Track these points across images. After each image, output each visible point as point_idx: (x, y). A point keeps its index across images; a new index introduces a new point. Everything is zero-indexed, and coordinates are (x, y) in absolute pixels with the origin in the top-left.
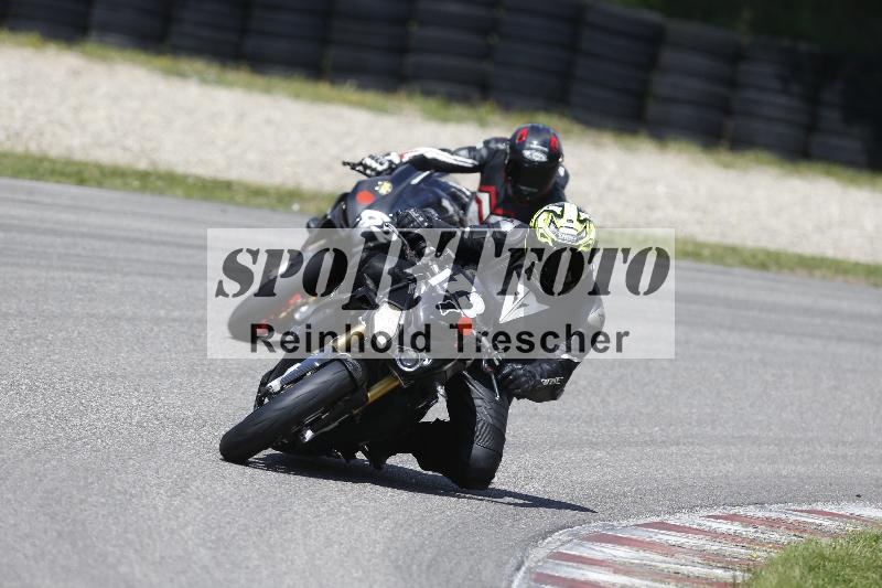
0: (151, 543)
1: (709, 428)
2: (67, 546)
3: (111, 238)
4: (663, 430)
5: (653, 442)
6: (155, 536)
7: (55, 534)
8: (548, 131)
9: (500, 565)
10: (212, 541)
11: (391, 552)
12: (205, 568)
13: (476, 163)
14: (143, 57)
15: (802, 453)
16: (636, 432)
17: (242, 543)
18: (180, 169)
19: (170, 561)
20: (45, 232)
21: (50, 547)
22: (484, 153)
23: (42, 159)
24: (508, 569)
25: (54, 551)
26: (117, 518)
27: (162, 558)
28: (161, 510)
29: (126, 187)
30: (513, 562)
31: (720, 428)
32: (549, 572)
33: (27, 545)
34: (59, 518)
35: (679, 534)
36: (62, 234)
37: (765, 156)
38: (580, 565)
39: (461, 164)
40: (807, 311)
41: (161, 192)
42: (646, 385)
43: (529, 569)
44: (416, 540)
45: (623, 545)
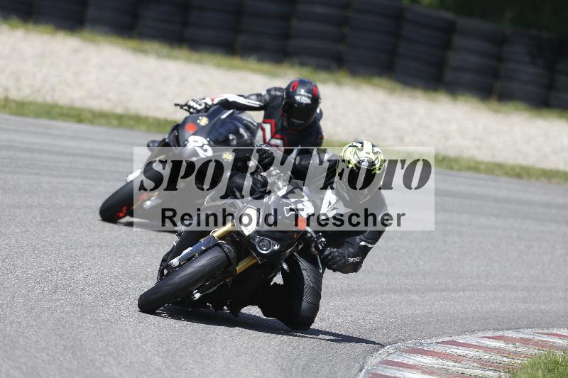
0: (123, 353)
1: (484, 280)
2: (70, 355)
3: (99, 157)
4: (454, 281)
5: (447, 289)
6: (127, 349)
7: (62, 347)
8: (311, 83)
9: (349, 368)
10: (163, 352)
11: (278, 360)
12: (158, 369)
13: (262, 104)
14: (120, 40)
15: (544, 297)
16: (437, 282)
17: (183, 353)
18: (144, 112)
19: (136, 365)
20: (58, 153)
21: (59, 355)
22: (267, 97)
23: (54, 106)
24: (354, 371)
25: (61, 359)
26: (102, 338)
27: (131, 363)
28: (131, 331)
29: (108, 124)
30: (357, 366)
31: (491, 280)
32: (380, 372)
33: (44, 355)
34: (65, 337)
35: (464, 348)
36: (68, 154)
37: (520, 105)
38: (401, 369)
39: (251, 105)
40: (548, 205)
41: (131, 128)
42: (443, 252)
43: (368, 370)
44: (295, 352)
45: (427, 355)
